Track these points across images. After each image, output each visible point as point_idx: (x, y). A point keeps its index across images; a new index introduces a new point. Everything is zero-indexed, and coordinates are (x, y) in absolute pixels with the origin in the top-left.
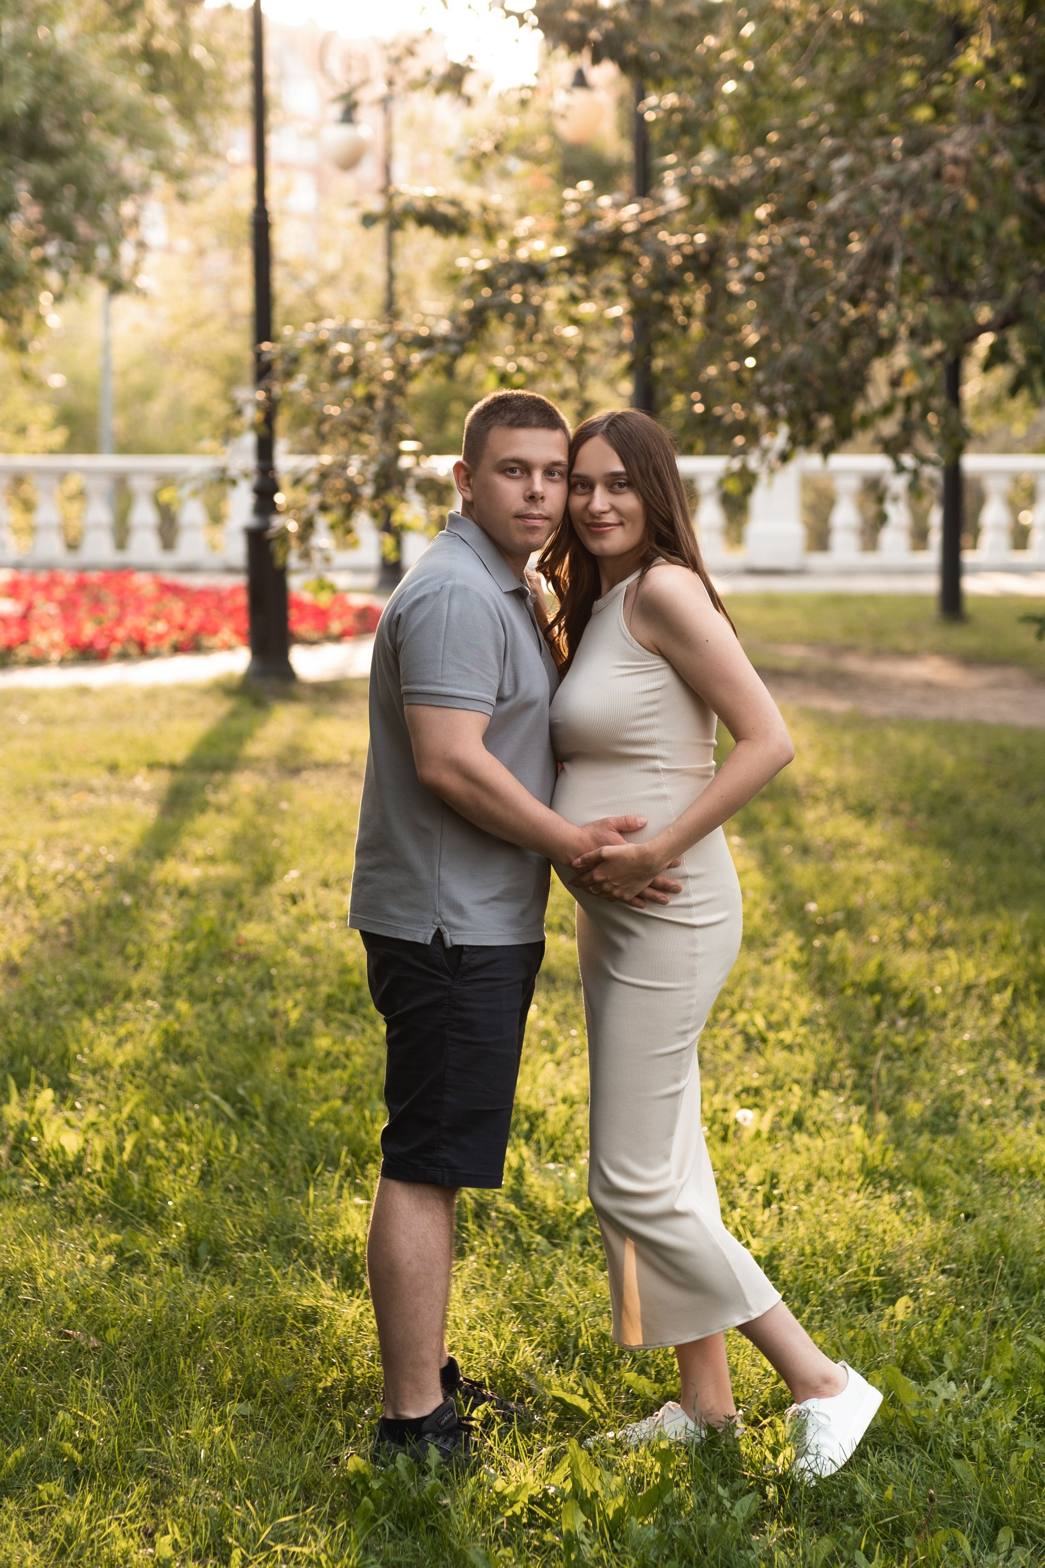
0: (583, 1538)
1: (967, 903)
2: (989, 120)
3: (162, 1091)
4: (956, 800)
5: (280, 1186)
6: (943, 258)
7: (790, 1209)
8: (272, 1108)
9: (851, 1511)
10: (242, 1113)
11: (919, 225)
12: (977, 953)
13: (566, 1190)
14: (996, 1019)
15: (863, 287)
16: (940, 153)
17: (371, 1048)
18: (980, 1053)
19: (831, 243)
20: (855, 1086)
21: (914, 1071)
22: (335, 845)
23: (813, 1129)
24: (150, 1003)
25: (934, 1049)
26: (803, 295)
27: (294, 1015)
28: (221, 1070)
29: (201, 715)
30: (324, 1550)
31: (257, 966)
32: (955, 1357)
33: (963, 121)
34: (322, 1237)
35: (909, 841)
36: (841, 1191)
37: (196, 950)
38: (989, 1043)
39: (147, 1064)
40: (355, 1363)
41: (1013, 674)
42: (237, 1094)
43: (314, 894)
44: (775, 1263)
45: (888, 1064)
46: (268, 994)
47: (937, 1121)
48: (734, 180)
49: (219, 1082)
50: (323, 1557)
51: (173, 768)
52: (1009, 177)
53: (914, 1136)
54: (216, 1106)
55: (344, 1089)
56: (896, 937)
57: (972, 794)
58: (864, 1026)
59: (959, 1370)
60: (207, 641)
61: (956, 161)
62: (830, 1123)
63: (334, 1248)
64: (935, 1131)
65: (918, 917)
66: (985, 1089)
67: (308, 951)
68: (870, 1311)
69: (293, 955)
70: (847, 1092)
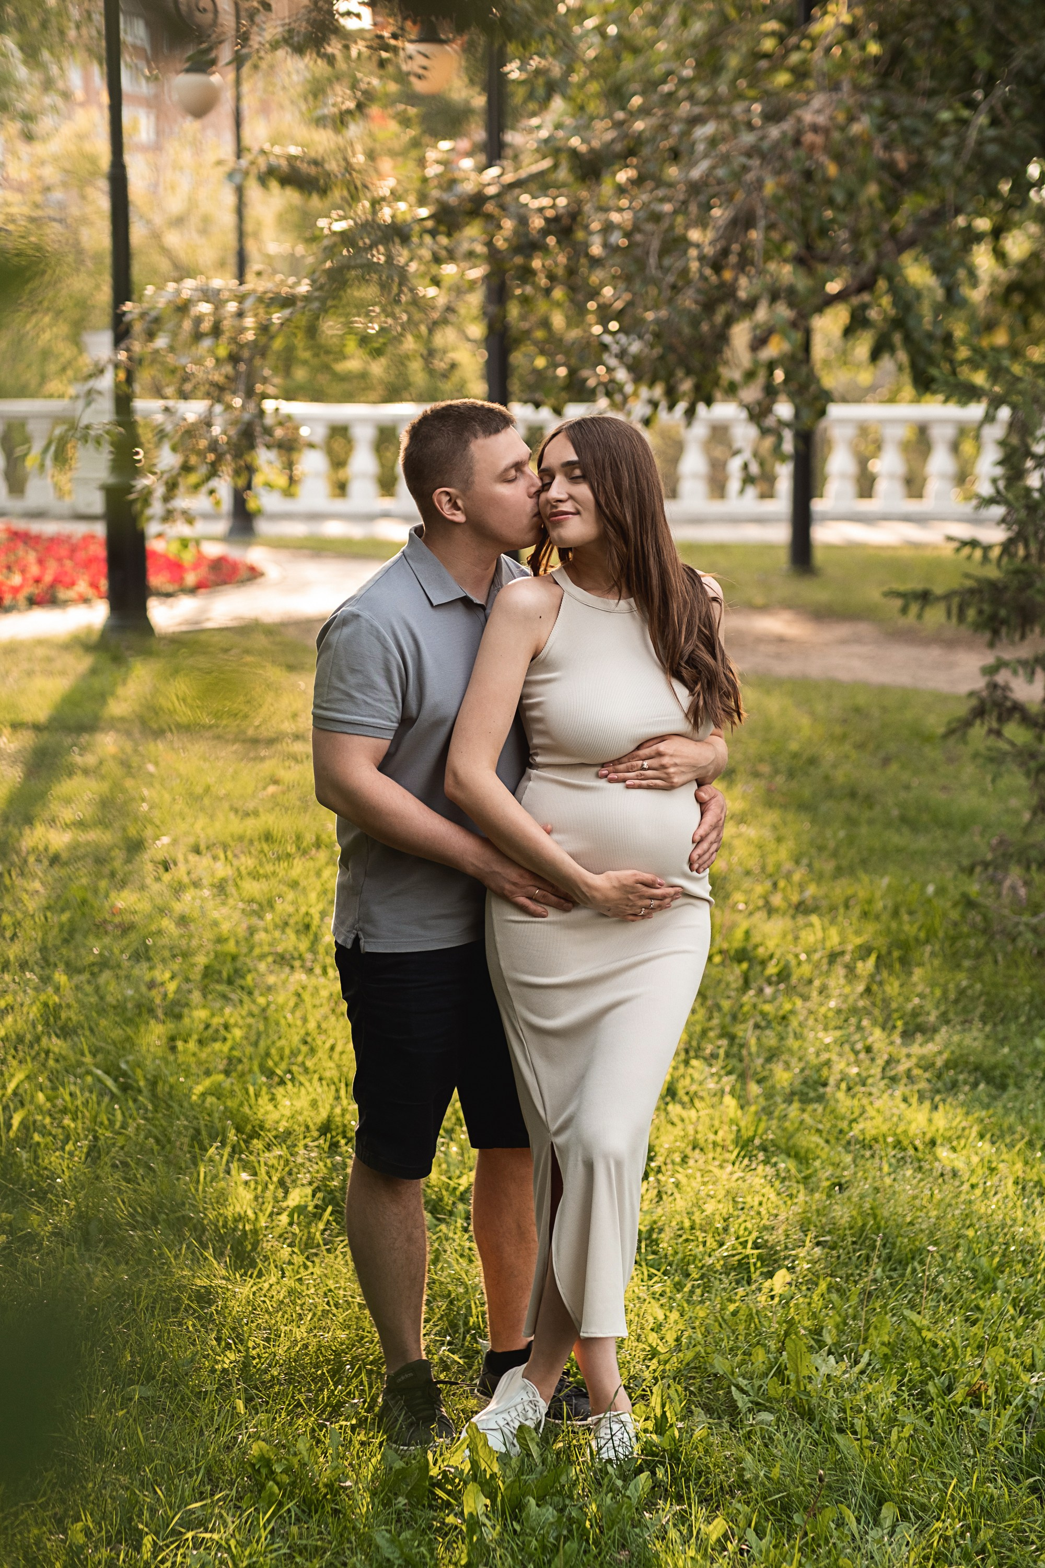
0: (483, 1519)
1: (829, 867)
2: (846, 87)
3: (44, 1065)
4: (813, 761)
5: (168, 1162)
6: (804, 223)
7: (668, 1180)
8: (153, 1083)
9: (740, 1488)
10: (125, 1088)
11: (781, 192)
12: (840, 919)
13: (449, 1165)
14: (861, 988)
15: (725, 252)
16: (799, 120)
17: (250, 1020)
18: (846, 1020)
19: (693, 209)
20: (727, 1055)
21: (782, 1038)
22: (202, 809)
23: (686, 1099)
24: (28, 975)
25: (801, 1018)
26: (667, 262)
27: (172, 987)
28: (103, 1045)
29: (63, 673)
30: (233, 1536)
31: (133, 936)
32: (834, 1331)
33: (821, 88)
34: (212, 1215)
35: (769, 804)
36: (717, 1163)
37: (71, 921)
38: (854, 1011)
39: (28, 1037)
40: (251, 1344)
41: (863, 628)
42: (119, 1068)
43: (186, 861)
44: (655, 1236)
45: (758, 1032)
46: (145, 965)
47: (806, 1090)
48: (596, 144)
49: (100, 1057)
50: (233, 1543)
51: (37, 728)
52: (868, 145)
53: (784, 1106)
54: (99, 1080)
55: (225, 1062)
56: (761, 903)
57: (829, 754)
58: (733, 994)
59: (837, 1344)
60: (63, 594)
61: (815, 128)
62: (704, 1094)
63: (224, 1226)
64: (805, 1100)
65: (782, 884)
66: (852, 1058)
67: (183, 921)
68: (749, 1283)
69: (167, 924)
70: (720, 1062)
